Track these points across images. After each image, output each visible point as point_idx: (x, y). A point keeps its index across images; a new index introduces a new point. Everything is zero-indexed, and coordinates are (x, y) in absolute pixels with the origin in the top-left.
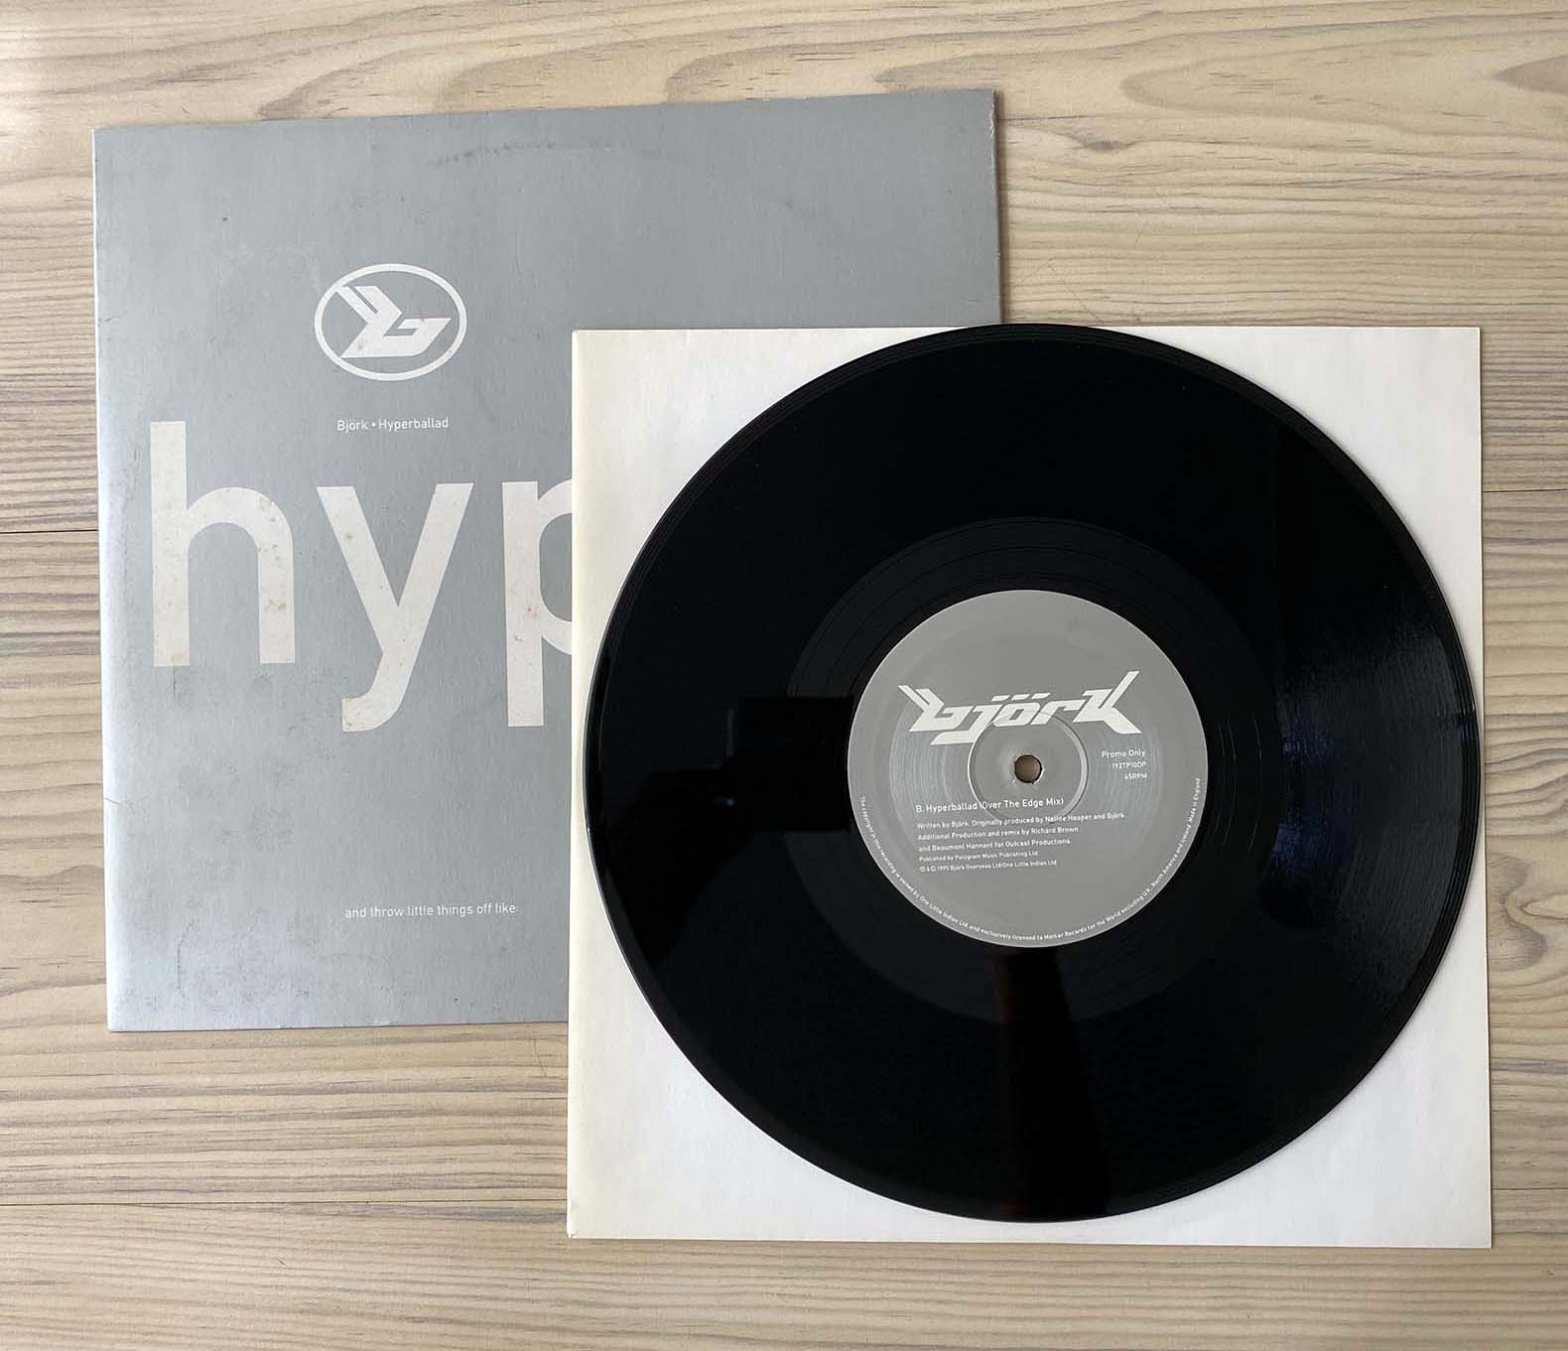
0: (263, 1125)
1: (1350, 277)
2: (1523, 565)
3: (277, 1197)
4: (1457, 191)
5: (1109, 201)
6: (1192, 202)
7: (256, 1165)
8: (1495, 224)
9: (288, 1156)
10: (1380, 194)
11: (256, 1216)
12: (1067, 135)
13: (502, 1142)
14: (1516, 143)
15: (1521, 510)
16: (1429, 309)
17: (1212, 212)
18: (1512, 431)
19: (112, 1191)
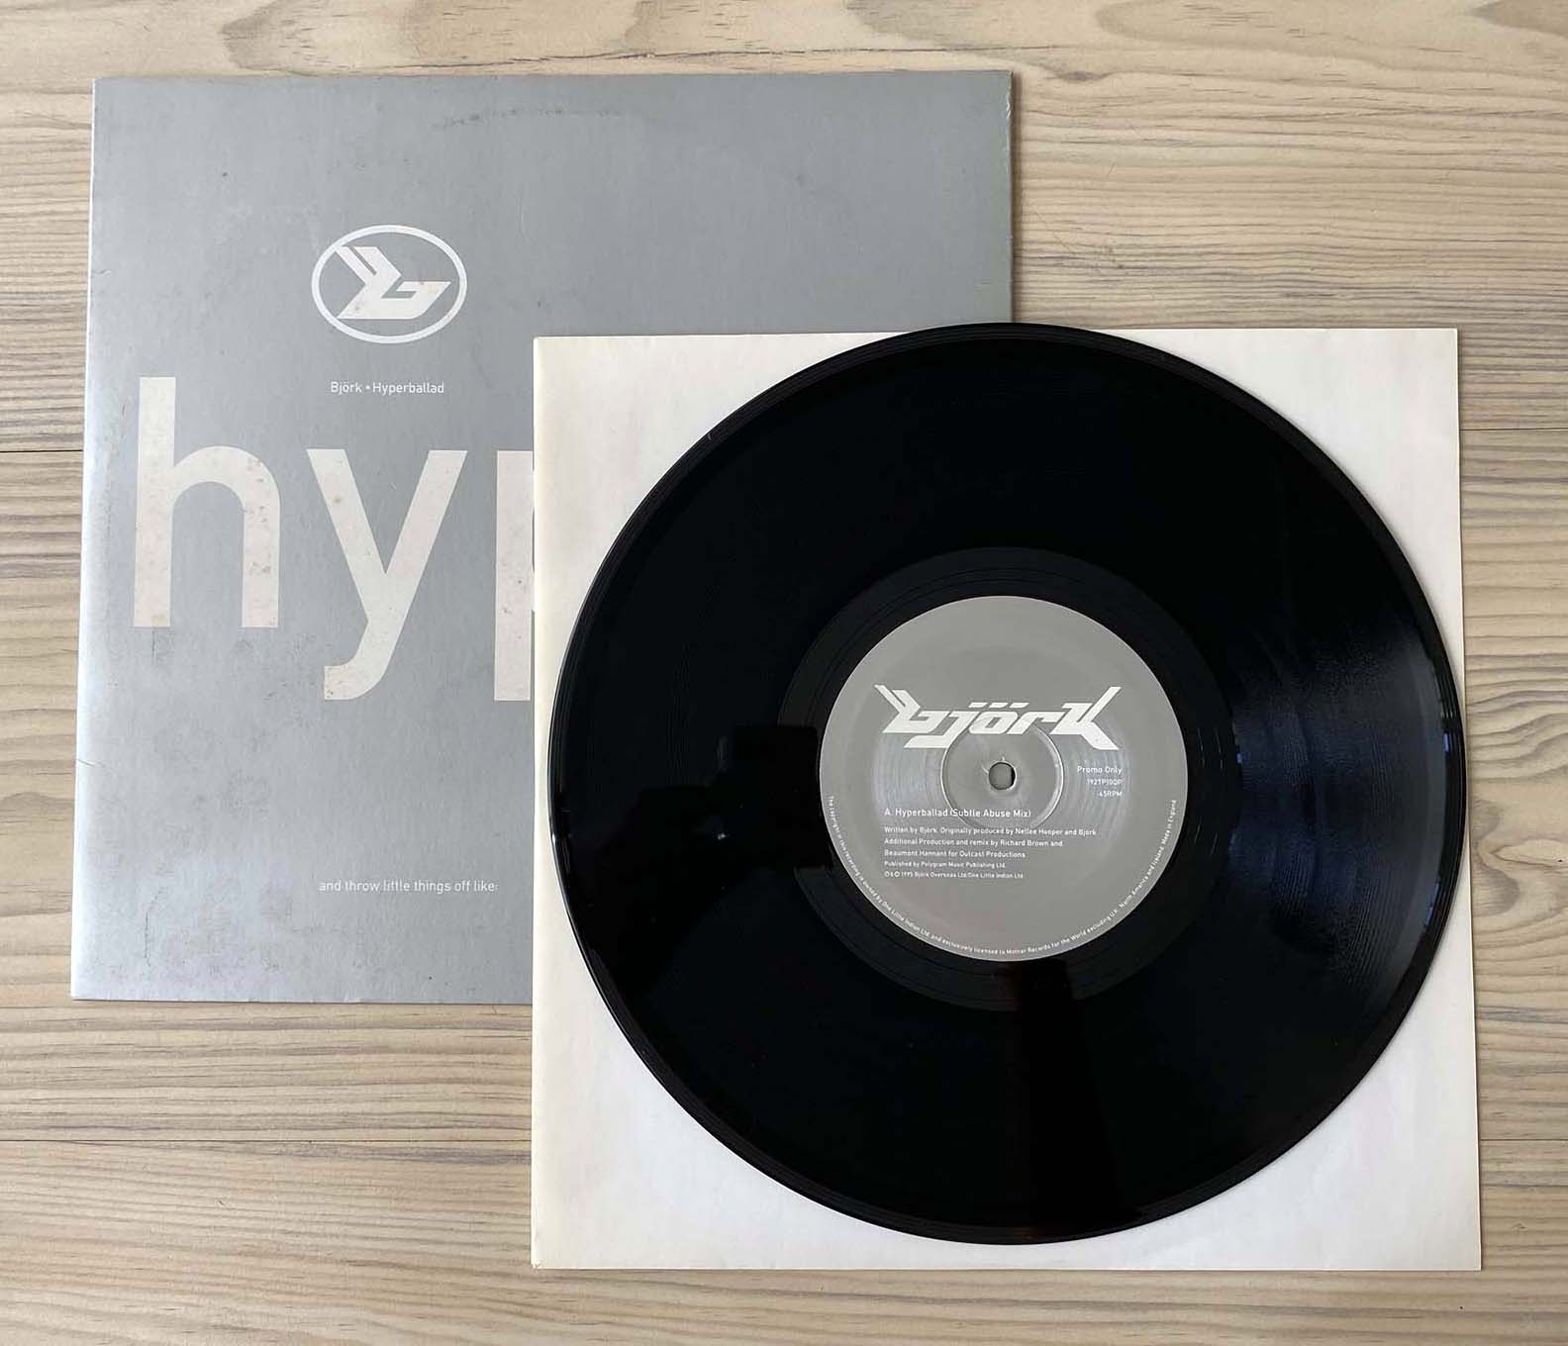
0: (203, 1061)
1: (1324, 212)
2: (1498, 504)
3: (217, 1136)
4: (1434, 127)
5: (1081, 132)
6: (1164, 134)
7: (196, 1102)
8: (1471, 161)
9: (230, 1093)
10: (1356, 129)
11: (195, 1155)
12: (1041, 65)
13: (450, 1081)
14: (1494, 81)
15: (1496, 448)
16: (1403, 244)
17: (1186, 144)
18: (1488, 370)
19: (47, 1128)
